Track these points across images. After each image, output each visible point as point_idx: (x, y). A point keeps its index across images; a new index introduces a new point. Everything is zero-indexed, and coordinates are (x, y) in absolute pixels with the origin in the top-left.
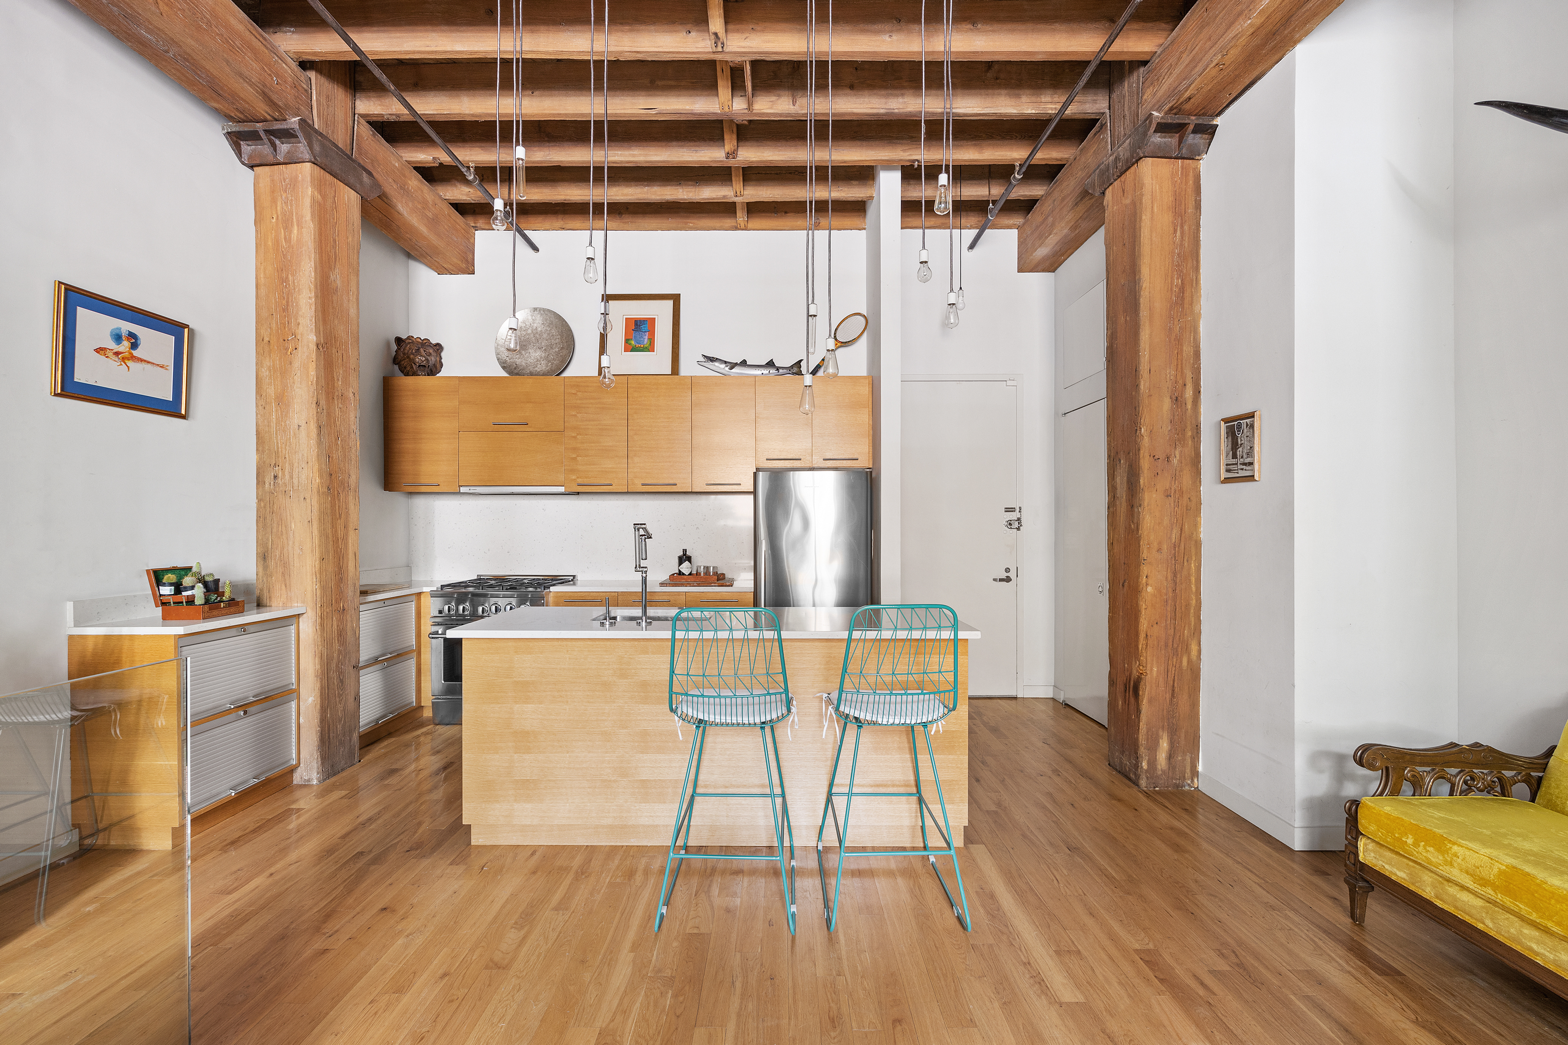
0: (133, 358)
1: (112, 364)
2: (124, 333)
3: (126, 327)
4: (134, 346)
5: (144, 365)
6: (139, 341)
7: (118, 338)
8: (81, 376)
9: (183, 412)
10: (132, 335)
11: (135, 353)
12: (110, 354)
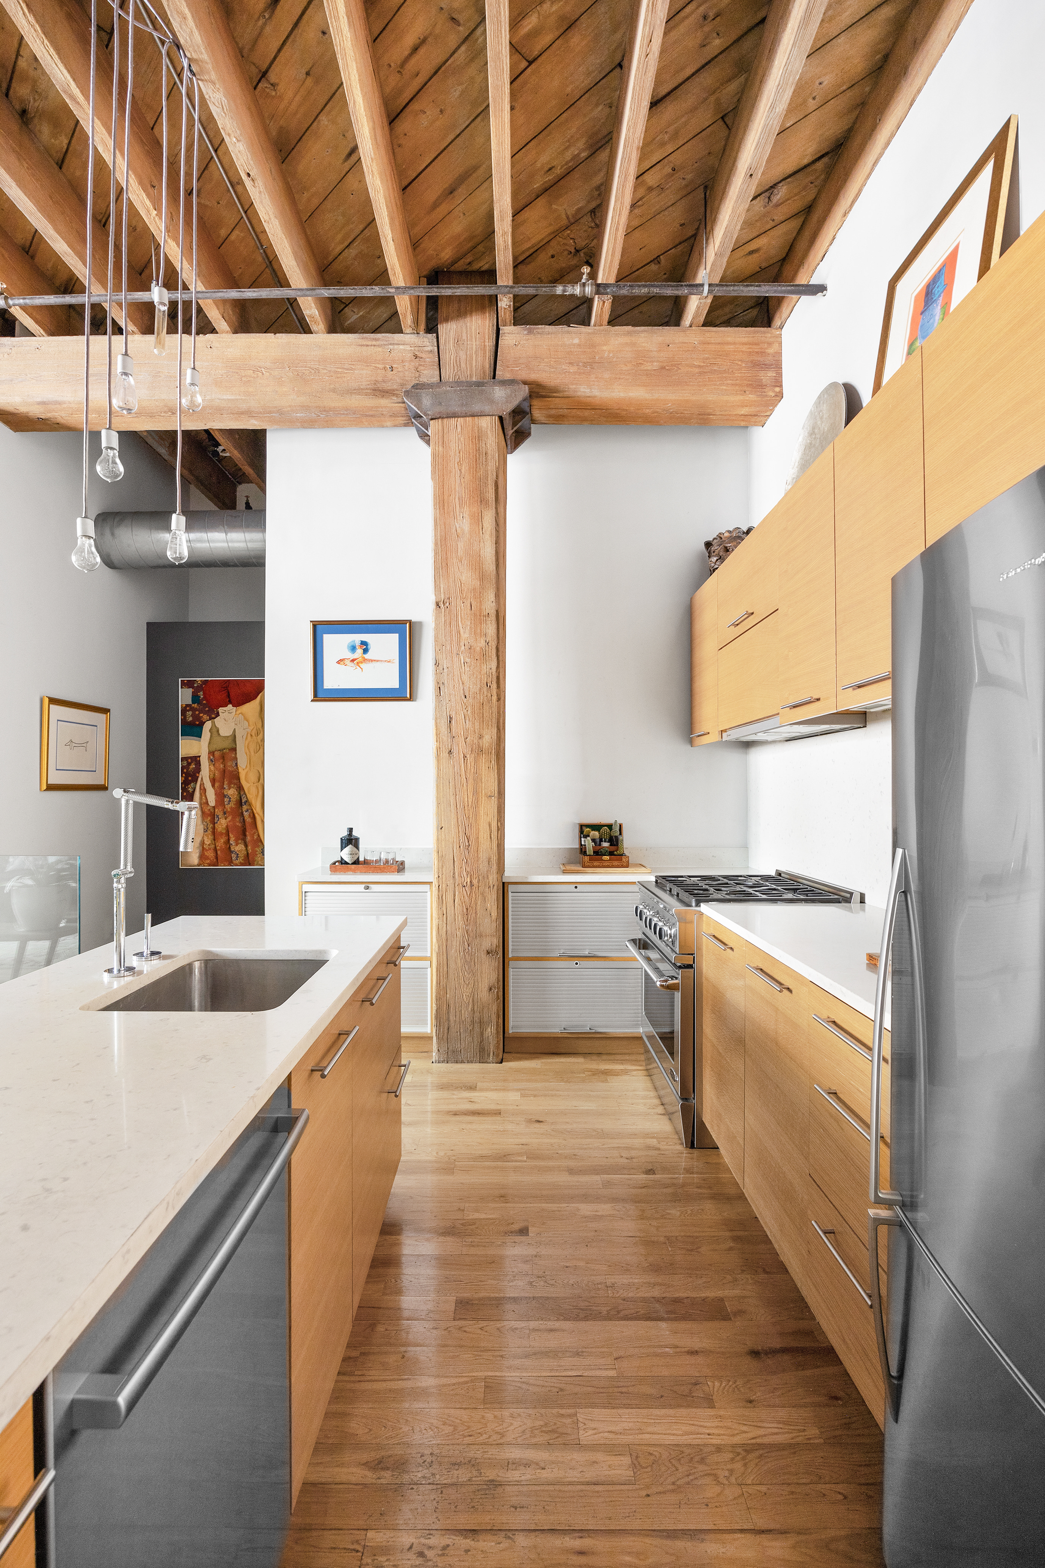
0: (365, 660)
1: (350, 668)
2: (358, 643)
3: (358, 638)
4: (366, 651)
5: (374, 663)
6: (369, 647)
7: (353, 649)
8: (330, 682)
9: (408, 696)
10: (364, 643)
11: (367, 656)
12: (347, 662)
